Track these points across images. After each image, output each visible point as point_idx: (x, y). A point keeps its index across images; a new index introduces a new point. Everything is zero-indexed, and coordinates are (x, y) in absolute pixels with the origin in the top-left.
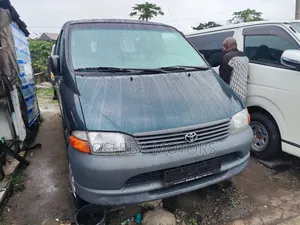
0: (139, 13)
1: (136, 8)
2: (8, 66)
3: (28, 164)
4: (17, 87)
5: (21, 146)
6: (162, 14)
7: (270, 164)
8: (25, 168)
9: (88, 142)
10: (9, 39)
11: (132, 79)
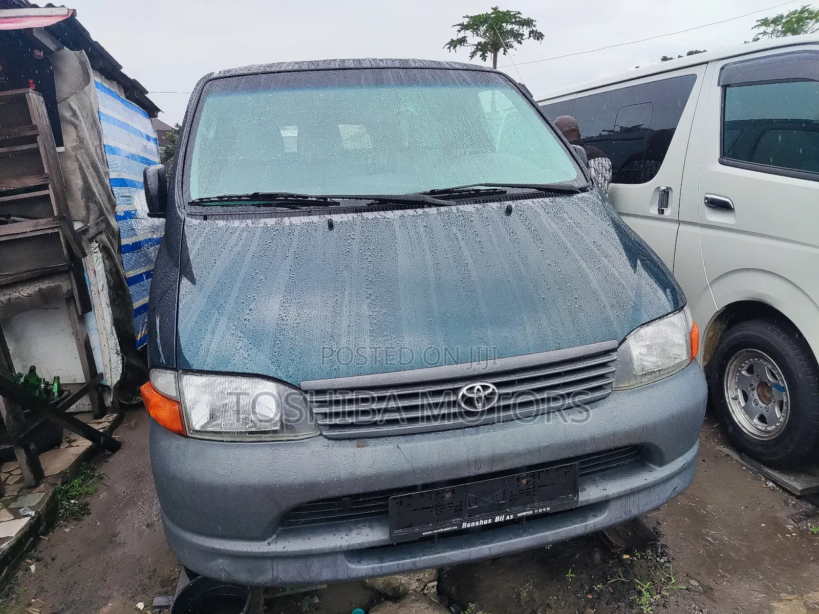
0: (473, 39)
1: (464, 27)
2: (78, 195)
3: (115, 447)
4: (104, 249)
5: (109, 400)
6: (538, 36)
7: (797, 484)
8: (105, 459)
9: (177, 402)
10: (84, 126)
11: (331, 225)
